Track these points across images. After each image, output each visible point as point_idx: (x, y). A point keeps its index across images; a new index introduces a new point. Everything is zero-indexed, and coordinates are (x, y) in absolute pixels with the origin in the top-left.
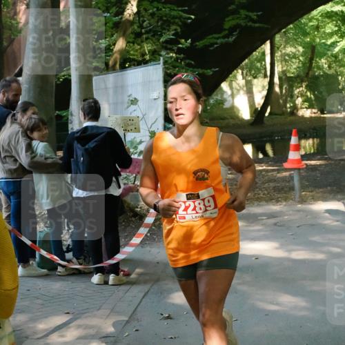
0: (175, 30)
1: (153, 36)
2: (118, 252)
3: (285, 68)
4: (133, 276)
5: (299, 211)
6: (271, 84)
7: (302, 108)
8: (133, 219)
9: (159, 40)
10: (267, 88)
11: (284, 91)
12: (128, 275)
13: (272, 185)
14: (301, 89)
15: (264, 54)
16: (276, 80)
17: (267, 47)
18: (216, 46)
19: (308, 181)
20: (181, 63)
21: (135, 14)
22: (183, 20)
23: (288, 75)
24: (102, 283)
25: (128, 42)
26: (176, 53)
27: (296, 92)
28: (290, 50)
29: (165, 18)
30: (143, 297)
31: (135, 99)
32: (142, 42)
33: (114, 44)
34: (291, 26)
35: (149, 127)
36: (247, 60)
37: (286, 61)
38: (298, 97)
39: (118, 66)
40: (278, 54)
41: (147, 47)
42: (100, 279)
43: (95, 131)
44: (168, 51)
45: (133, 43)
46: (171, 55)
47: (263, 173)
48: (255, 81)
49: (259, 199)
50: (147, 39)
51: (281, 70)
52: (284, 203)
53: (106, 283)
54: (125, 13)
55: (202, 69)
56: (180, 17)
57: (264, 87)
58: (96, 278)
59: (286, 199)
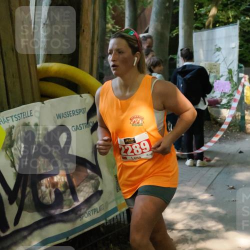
1: (235, 6)
2: (202, 145)
4: (213, 162)
8: (215, 126)
9: (239, 9)
12: (209, 161)
24: (192, 165)
25: (218, 10)
30: (218, 175)
31: (220, 48)
32: (228, 10)
33: (209, 12)
35: (228, 65)
39: (211, 26)
41: (231, 13)
42: (191, 163)
43: (190, 68)
44: (245, 16)
45: (222, 11)
46: (247, 18)
50: (231, 8)
53: (195, 165)
58: (189, 162)
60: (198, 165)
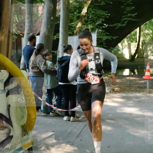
0: (102, 20)
1: (93, 22)
3: (144, 39)
4: (80, 118)
5: (148, 96)
6: (138, 45)
7: (150, 55)
9: (95, 24)
10: (137, 46)
11: (143, 48)
12: (78, 118)
13: (137, 85)
14: (150, 48)
15: (136, 33)
16: (141, 44)
17: (138, 30)
18: (118, 27)
19: (152, 84)
20: (103, 33)
21: (86, 13)
22: (105, 16)
23: (145, 42)
24: (68, 120)
25: (83, 24)
26: (102, 30)
27: (148, 49)
28: (146, 32)
29: (98, 15)
30: (84, 127)
32: (88, 24)
33: (77, 25)
34: (148, 22)
36: (129, 35)
37: (145, 36)
38: (149, 51)
39: (78, 33)
40: (142, 33)
41: (90, 27)
42: (67, 118)
44: (98, 29)
45: (85, 25)
46: (100, 30)
47: (134, 81)
48: (132, 44)
49: (132, 91)
50: (90, 23)
51: (143, 40)
52: (142, 93)
53: (69, 120)
54: (82, 12)
55: (112, 36)
56: (104, 15)
57: (135, 46)
58: (65, 118)
59: (143, 91)
60: (71, 120)
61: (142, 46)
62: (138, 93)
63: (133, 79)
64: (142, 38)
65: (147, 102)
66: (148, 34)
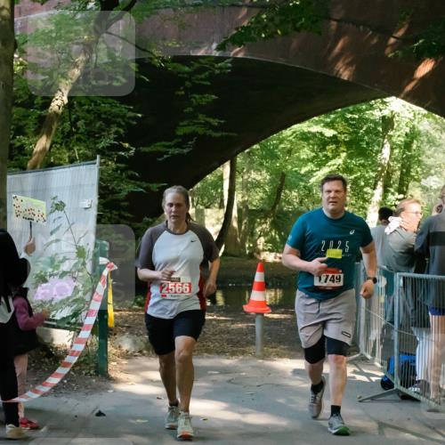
0: (116, 132)
1: (88, 138)
3: (246, 198)
5: (259, 367)
6: (228, 216)
7: (264, 250)
10: (222, 221)
11: (243, 227)
13: (226, 336)
14: (264, 226)
15: (221, 178)
16: (235, 213)
17: (226, 169)
18: (165, 156)
19: (270, 335)
20: (121, 174)
21: (65, 106)
22: (126, 120)
23: (250, 207)
25: (53, 142)
26: (116, 162)
27: (258, 230)
28: (254, 176)
29: (103, 116)
31: (61, 202)
33: (35, 143)
34: (256, 146)
35: (77, 240)
36: (199, 185)
37: (248, 190)
38: (260, 236)
39: (38, 167)
40: (239, 180)
41: (78, 150)
45: (61, 145)
47: (214, 322)
48: (208, 212)
49: (209, 351)
50: (78, 140)
51: (241, 200)
52: (241, 357)
54: (52, 104)
55: (146, 182)
56: (123, 117)
57: (218, 220)
59: (243, 353)
61: (240, 222)
62: (228, 359)
63: (210, 317)
64: (240, 196)
65: (257, 384)
66: (257, 185)
